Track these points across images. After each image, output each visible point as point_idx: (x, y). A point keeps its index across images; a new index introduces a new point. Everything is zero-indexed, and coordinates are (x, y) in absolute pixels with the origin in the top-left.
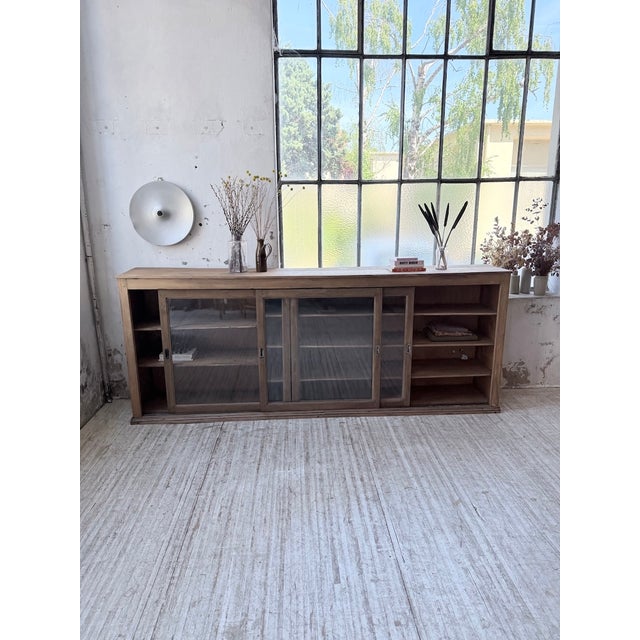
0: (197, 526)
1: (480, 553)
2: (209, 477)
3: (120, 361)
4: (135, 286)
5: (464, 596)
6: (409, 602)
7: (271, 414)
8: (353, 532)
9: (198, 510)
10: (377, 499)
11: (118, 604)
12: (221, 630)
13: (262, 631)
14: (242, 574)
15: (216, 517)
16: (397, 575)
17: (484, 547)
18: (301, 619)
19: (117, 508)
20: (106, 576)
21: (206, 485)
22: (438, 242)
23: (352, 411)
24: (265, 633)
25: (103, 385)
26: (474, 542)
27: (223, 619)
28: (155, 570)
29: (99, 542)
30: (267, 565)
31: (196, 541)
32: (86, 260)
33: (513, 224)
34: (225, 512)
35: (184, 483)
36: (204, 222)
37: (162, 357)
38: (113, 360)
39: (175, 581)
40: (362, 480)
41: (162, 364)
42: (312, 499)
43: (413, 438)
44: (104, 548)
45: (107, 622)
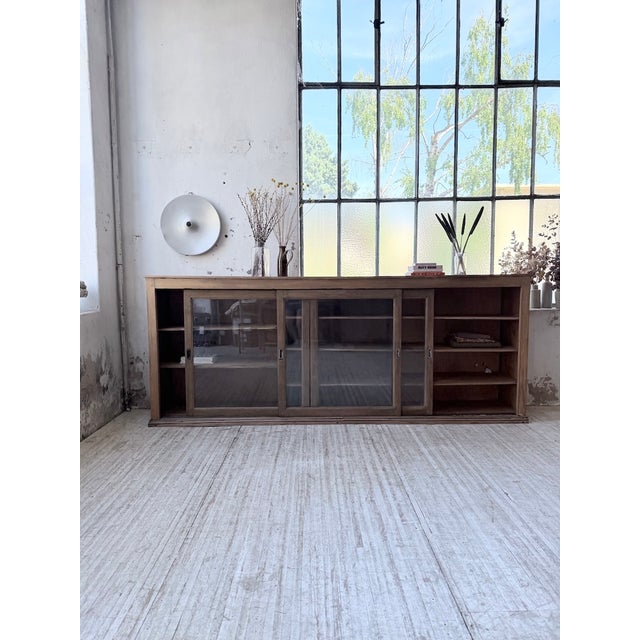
0: (213, 500)
1: (514, 527)
2: (226, 466)
3: (141, 370)
4: (162, 285)
5: (499, 561)
6: (438, 563)
7: (289, 419)
8: (375, 508)
9: (213, 490)
10: (400, 484)
11: (128, 558)
12: (236, 579)
13: (280, 582)
14: (258, 538)
15: (232, 495)
16: (424, 542)
17: (519, 524)
18: (322, 574)
19: (133, 486)
20: (119, 536)
21: (222, 471)
22: (456, 248)
23: (372, 418)
24: (283, 583)
25: (123, 393)
26: (507, 519)
27: (238, 571)
28: (168, 534)
29: (112, 511)
30: (285, 531)
31: (211, 512)
32: (117, 269)
33: (530, 240)
34: (242, 492)
35: (199, 470)
36: (229, 234)
37: (183, 360)
38: (134, 368)
39: (189, 541)
40: (384, 470)
41: (182, 366)
42: (332, 483)
43: (437, 441)
44: (116, 516)
45: (117, 571)
